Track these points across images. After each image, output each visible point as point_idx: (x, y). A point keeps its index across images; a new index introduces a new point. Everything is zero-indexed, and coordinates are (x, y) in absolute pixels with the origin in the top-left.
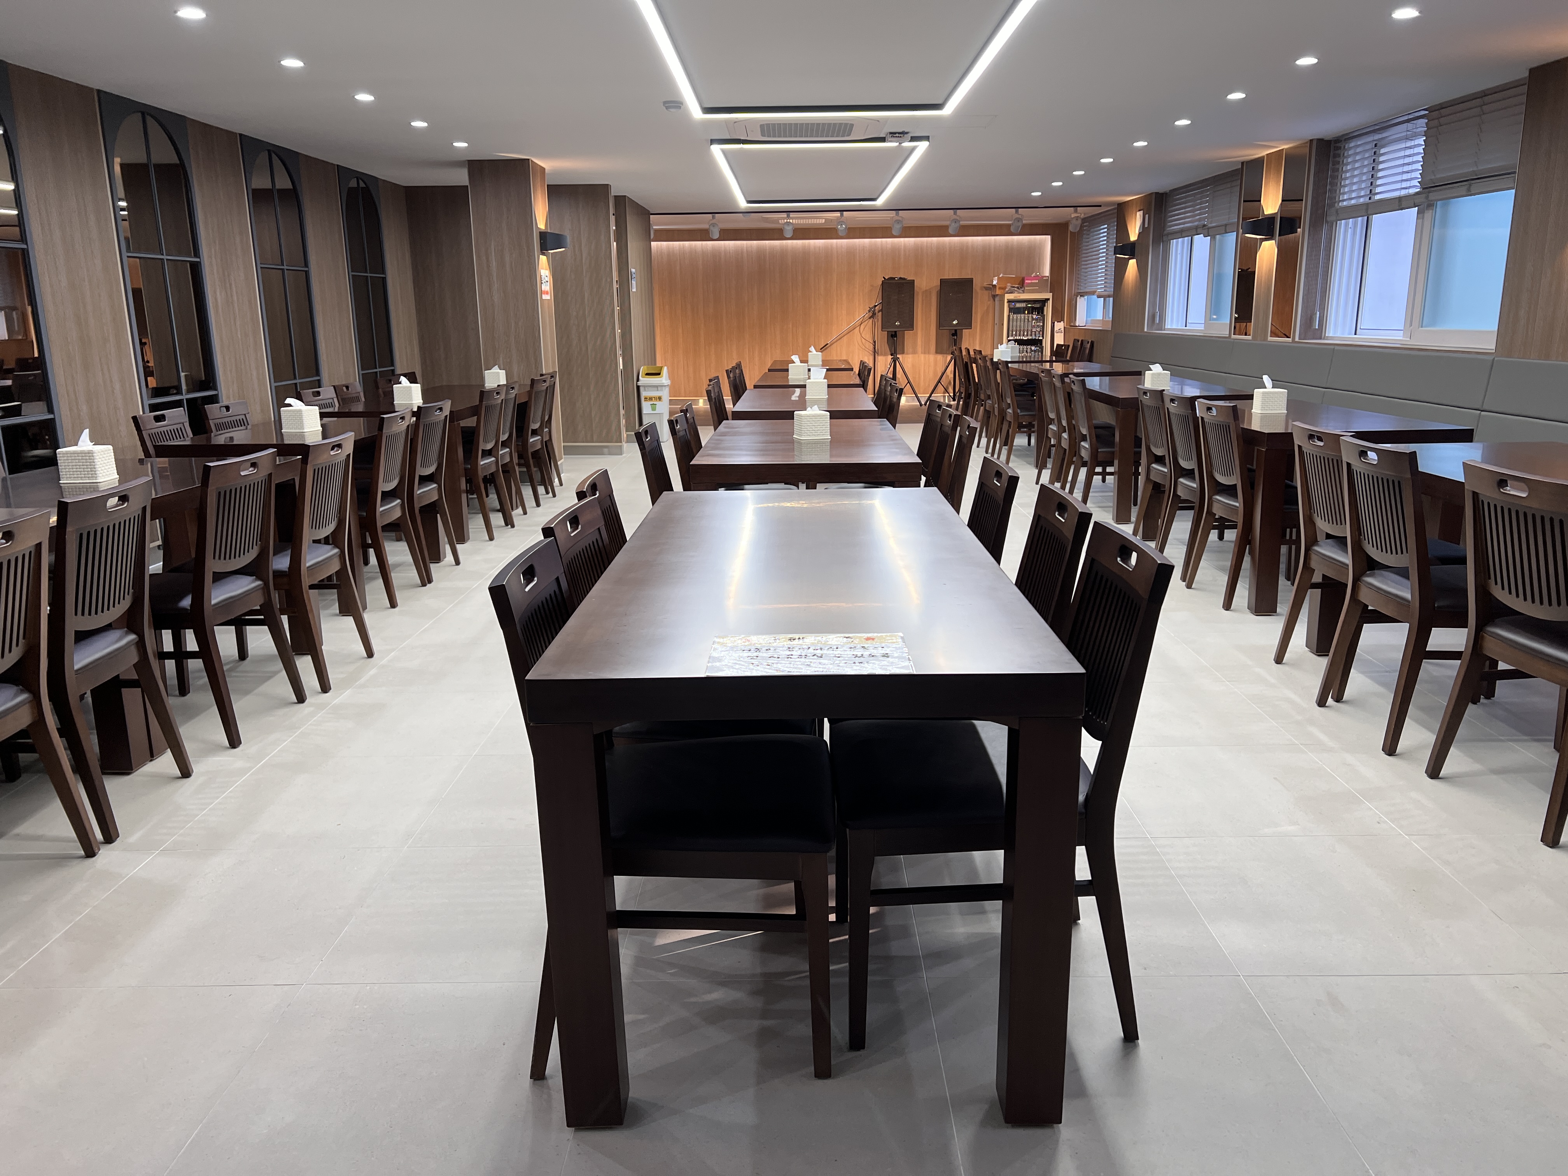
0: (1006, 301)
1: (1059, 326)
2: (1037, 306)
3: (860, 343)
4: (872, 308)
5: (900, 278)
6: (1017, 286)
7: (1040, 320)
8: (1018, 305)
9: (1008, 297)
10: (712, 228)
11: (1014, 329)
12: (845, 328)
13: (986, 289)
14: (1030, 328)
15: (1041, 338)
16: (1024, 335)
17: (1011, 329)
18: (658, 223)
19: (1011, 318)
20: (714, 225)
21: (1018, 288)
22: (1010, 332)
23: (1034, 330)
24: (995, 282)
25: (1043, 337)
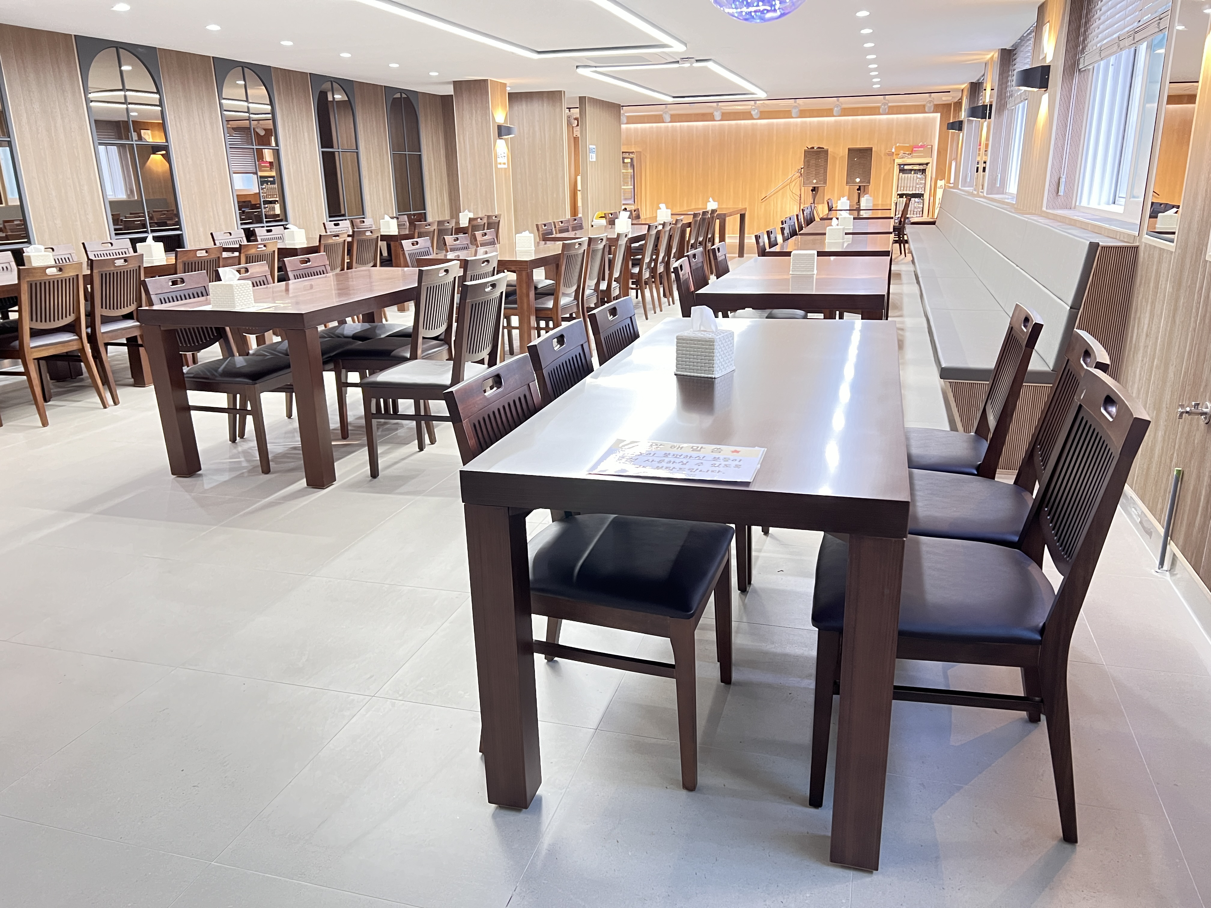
0: (896, 164)
1: (941, 183)
2: (921, 167)
3: (792, 196)
4: (798, 170)
5: (819, 148)
6: (907, 153)
7: (923, 178)
8: (906, 167)
9: (898, 161)
11: (903, 185)
12: (780, 184)
13: (889, 155)
14: (914, 185)
15: (922, 193)
16: (909, 190)
17: (899, 185)
18: (626, 112)
19: (900, 177)
20: (666, 113)
21: (908, 154)
22: (899, 188)
23: (918, 186)
24: (893, 150)
25: (924, 191)
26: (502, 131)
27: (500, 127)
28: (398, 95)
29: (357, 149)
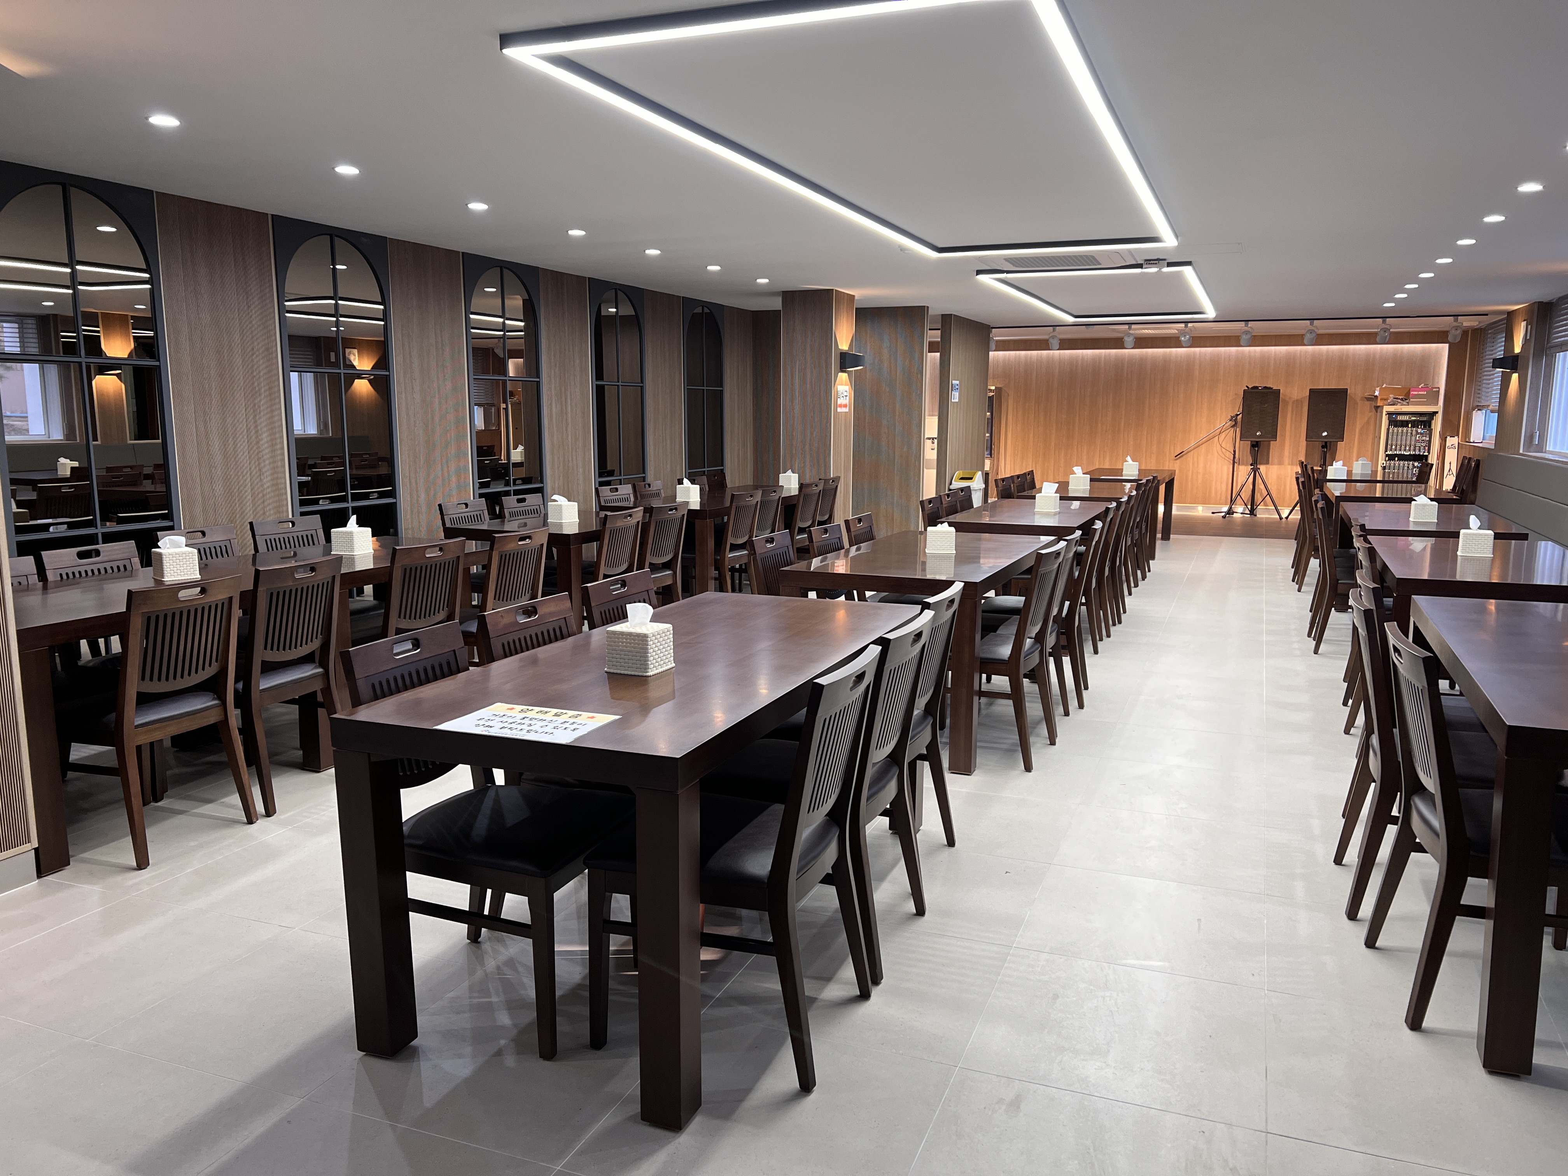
0: (1384, 413)
1: (1452, 441)
2: (1425, 419)
3: (1220, 453)
4: (1233, 417)
5: (1265, 387)
6: (1401, 397)
7: (1426, 434)
8: (1400, 418)
9: (1387, 409)
10: (1051, 340)
11: (1394, 443)
12: (1204, 434)
13: (1368, 399)
14: (1413, 443)
15: (1426, 454)
16: (1405, 450)
17: (1389, 442)
18: (997, 336)
19: (1391, 431)
20: (1053, 337)
21: (1402, 399)
22: (1389, 447)
23: (1418, 445)
24: (1377, 393)
25: (1429, 452)
26: (846, 361)
27: (843, 355)
28: (699, 310)
29: (642, 382)
